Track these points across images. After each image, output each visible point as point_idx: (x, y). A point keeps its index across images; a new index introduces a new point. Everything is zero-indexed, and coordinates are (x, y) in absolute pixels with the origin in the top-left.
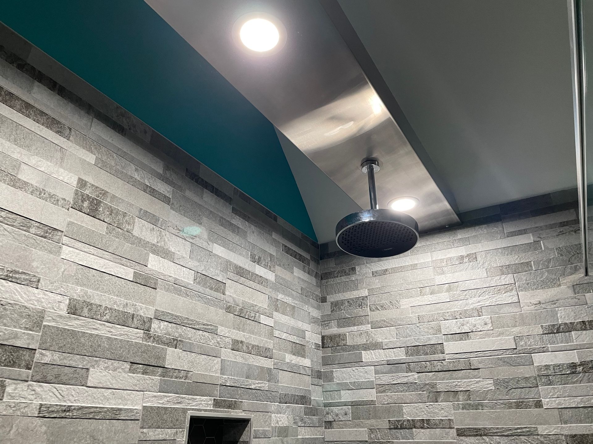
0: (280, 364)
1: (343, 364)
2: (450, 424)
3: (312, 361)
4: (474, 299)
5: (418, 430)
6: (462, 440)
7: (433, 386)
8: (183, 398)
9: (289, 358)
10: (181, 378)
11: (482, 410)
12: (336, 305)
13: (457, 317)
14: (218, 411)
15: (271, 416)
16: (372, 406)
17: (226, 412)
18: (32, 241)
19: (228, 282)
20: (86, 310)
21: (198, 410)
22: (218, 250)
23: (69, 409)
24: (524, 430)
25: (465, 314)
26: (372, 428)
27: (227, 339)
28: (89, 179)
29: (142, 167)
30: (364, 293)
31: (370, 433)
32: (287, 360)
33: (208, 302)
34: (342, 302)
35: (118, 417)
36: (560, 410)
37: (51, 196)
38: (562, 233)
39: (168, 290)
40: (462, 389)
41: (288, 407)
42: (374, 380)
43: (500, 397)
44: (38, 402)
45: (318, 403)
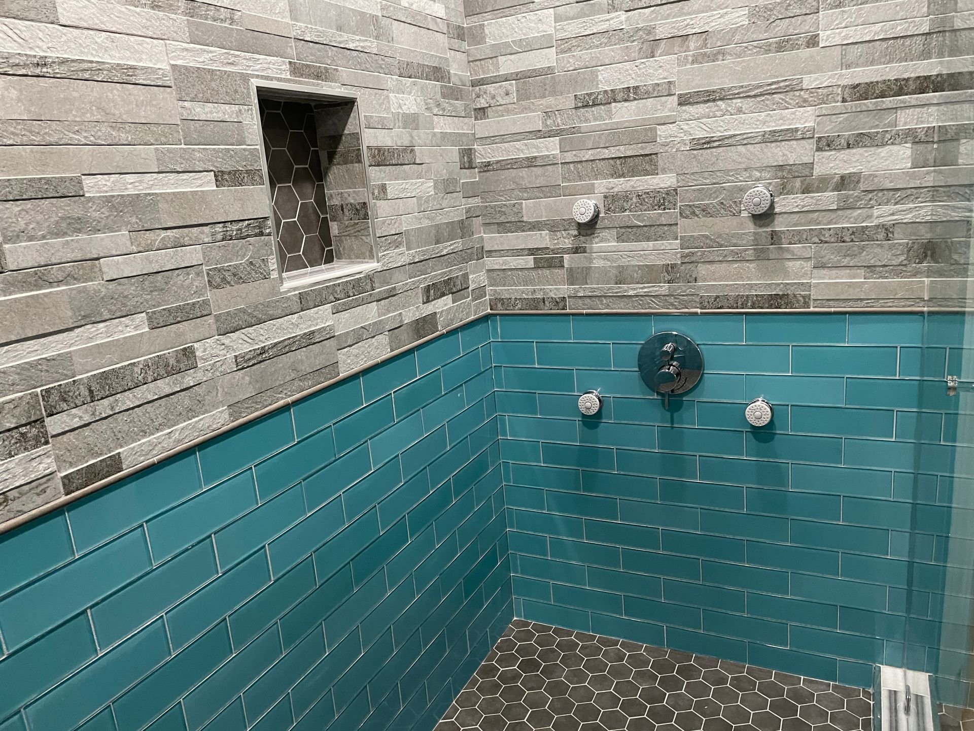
0: (392, 8)
1: (501, 11)
2: (670, 89)
3: (447, 8)
5: (619, 105)
6: (685, 111)
7: (650, 30)
8: (236, 56)
10: (222, 21)
11: (723, 60)
14: (300, 83)
15: (388, 96)
16: (549, 76)
17: (313, 84)
21: (266, 78)
23: (43, 62)
24: (782, 84)
26: (548, 110)
31: (546, 117)
32: (404, 3)
35: (133, 80)
36: (844, 47)
40: (696, 30)
41: (414, 84)
42: (554, 31)
43: (754, 37)
45: (462, 81)
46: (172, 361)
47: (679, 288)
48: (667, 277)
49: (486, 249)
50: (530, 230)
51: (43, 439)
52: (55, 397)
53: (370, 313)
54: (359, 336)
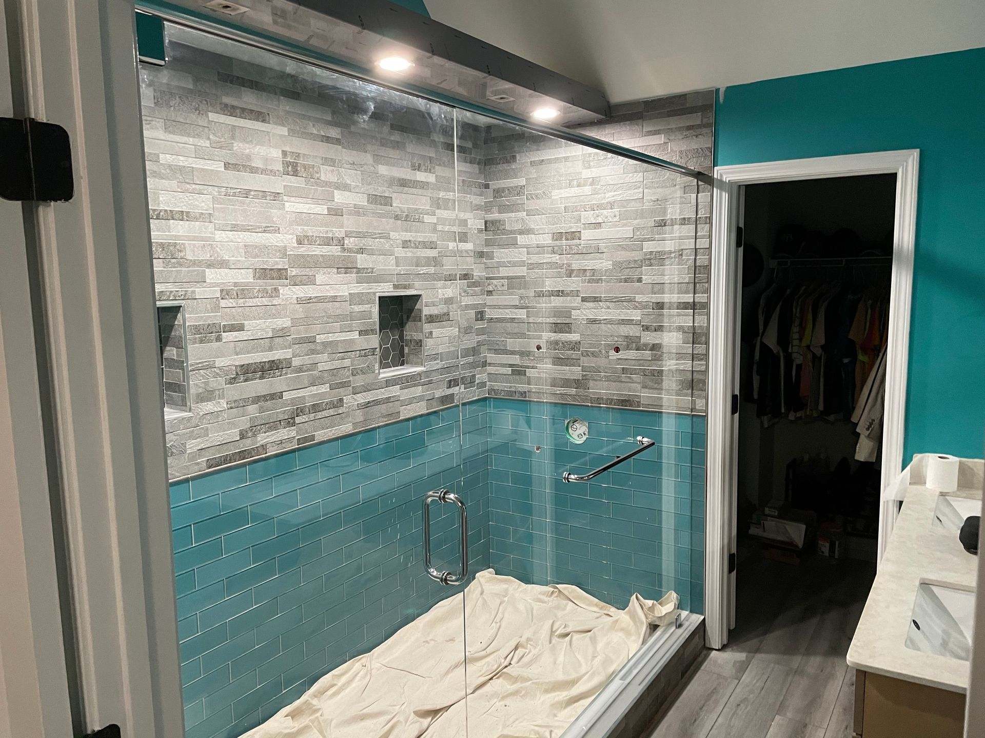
0: (444, 251)
1: (501, 246)
2: (578, 293)
3: (475, 244)
4: (610, 194)
5: (555, 298)
6: (584, 305)
7: (569, 265)
8: (372, 286)
9: (452, 245)
10: (369, 273)
11: (601, 283)
12: (498, 193)
13: (595, 209)
14: (396, 292)
15: (438, 291)
16: (523, 279)
17: (402, 291)
18: (270, 205)
19: (394, 196)
20: (306, 240)
21: (383, 292)
22: (383, 170)
23: (310, 298)
24: (627, 298)
25: (600, 207)
26: (522, 296)
27: (398, 241)
28: (288, 149)
29: (317, 120)
30: (522, 181)
31: (520, 299)
32: (450, 248)
33: (381, 216)
34: (503, 190)
35: (336, 300)
36: (653, 284)
37: (271, 171)
38: (686, 137)
39: (350, 214)
40: (590, 268)
41: (452, 283)
42: (526, 259)
43: (615, 274)
44: (295, 296)
45: (480, 277)
46: (335, 403)
47: (581, 392)
48: (575, 386)
49: (488, 362)
50: (510, 354)
51: (294, 424)
52: (299, 410)
53: (418, 391)
54: (410, 401)
